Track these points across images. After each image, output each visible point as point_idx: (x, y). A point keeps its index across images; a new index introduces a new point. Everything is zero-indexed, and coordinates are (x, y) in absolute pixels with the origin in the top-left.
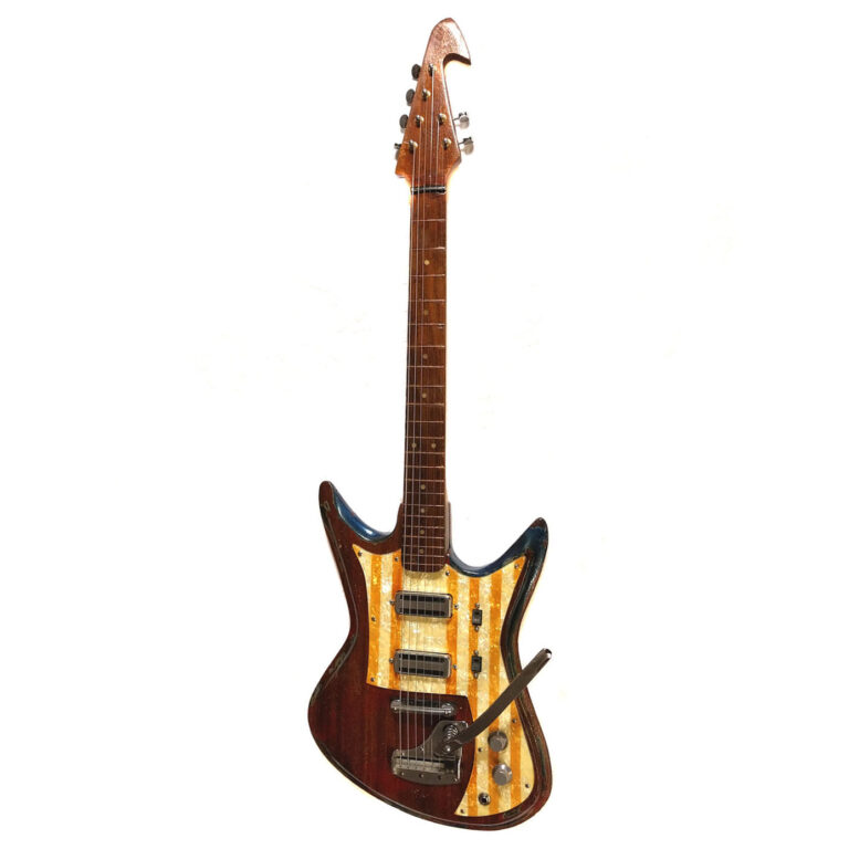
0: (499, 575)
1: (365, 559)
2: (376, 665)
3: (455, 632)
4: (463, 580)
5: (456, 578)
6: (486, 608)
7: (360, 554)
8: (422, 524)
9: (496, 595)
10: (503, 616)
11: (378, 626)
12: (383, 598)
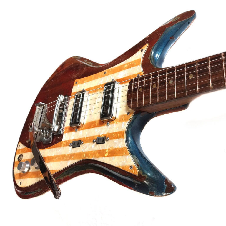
0: (126, 154)
1: (139, 55)
2: (83, 82)
3: (95, 126)
4: (124, 126)
5: (125, 120)
6: (107, 146)
7: (142, 51)
8: (160, 83)
9: (113, 153)
10: (100, 159)
11: (102, 76)
12: (116, 74)
